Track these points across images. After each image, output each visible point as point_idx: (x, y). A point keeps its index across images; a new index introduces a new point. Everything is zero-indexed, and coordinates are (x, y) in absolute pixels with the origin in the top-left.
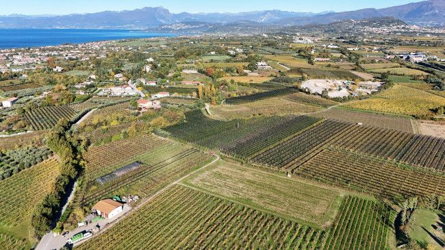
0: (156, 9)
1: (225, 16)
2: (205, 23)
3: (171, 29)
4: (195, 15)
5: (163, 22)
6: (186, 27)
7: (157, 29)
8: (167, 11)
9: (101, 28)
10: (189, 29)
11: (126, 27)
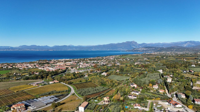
0: (131, 42)
1: (164, 44)
2: (155, 47)
3: (139, 50)
4: (149, 44)
5: (134, 47)
6: (146, 49)
7: (132, 50)
8: (136, 43)
9: (108, 50)
10: (147, 50)
11: (118, 49)
